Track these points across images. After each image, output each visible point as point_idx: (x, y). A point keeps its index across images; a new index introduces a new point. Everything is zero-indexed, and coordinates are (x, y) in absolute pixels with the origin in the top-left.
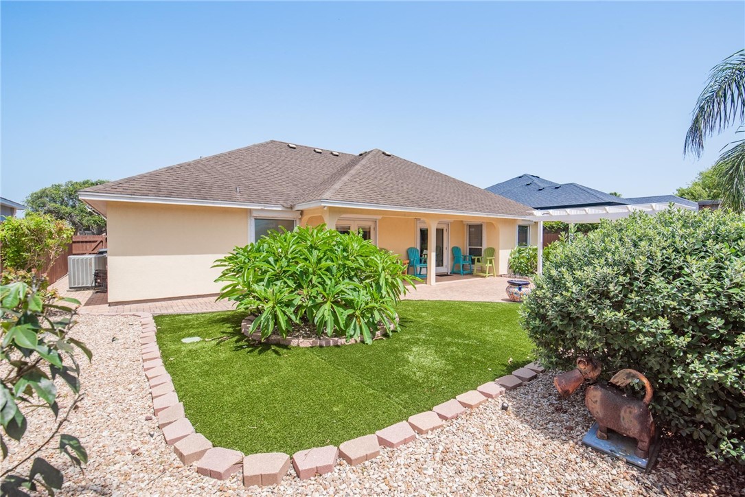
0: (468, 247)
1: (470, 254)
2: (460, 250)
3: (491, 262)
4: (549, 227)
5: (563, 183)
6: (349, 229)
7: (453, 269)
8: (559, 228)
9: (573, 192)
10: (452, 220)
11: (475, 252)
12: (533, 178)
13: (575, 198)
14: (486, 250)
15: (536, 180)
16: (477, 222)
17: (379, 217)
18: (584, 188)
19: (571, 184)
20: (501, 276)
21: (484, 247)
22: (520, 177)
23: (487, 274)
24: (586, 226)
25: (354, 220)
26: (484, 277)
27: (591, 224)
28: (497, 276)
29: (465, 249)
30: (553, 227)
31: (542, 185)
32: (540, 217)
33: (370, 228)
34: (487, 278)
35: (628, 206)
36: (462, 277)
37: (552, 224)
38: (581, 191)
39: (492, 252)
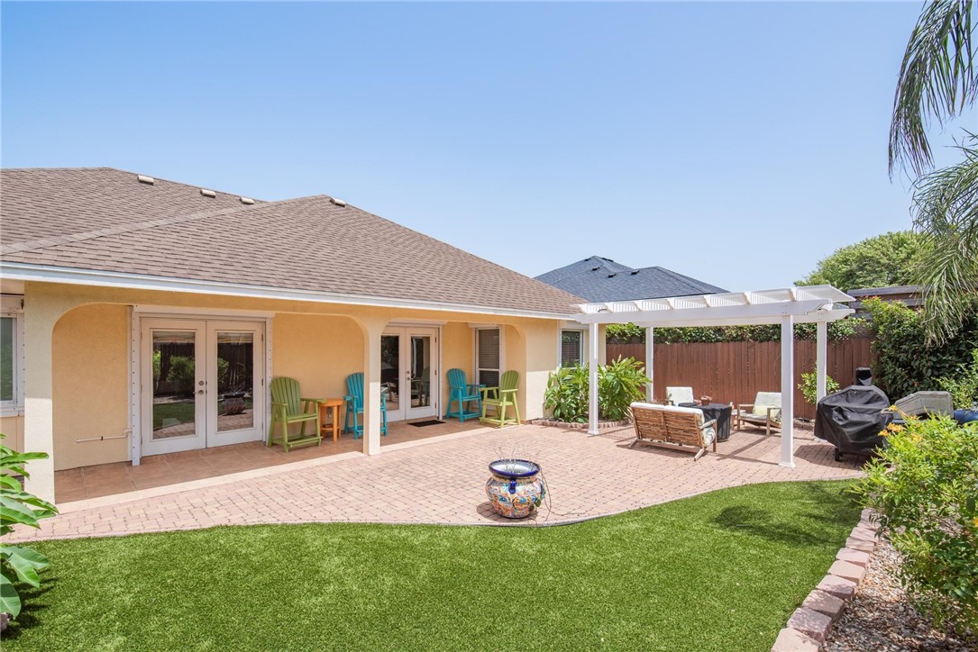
0: (478, 370)
1: (482, 382)
2: (463, 373)
3: (510, 398)
4: (619, 334)
5: (644, 267)
6: (194, 337)
7: (449, 410)
8: (633, 335)
9: (656, 279)
10: (445, 322)
11: (489, 379)
12: (604, 261)
13: (659, 289)
14: (504, 375)
15: (606, 264)
16: (491, 325)
17: (270, 314)
18: (672, 274)
19: (654, 268)
20: (530, 422)
21: (502, 370)
22: (586, 260)
23: (503, 421)
24: (675, 332)
25: (206, 319)
26: (498, 426)
27: (681, 329)
28: (522, 422)
29: (473, 371)
30: (625, 334)
31: (613, 271)
32: (592, 315)
33: (251, 336)
34: (503, 428)
35: (705, 296)
36: (462, 425)
37: (623, 328)
38: (667, 278)
39: (515, 378)
